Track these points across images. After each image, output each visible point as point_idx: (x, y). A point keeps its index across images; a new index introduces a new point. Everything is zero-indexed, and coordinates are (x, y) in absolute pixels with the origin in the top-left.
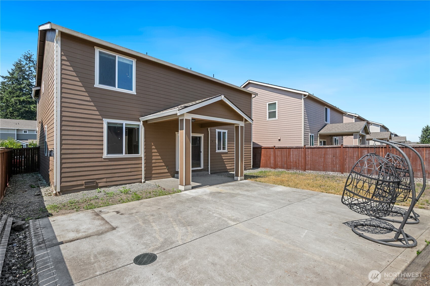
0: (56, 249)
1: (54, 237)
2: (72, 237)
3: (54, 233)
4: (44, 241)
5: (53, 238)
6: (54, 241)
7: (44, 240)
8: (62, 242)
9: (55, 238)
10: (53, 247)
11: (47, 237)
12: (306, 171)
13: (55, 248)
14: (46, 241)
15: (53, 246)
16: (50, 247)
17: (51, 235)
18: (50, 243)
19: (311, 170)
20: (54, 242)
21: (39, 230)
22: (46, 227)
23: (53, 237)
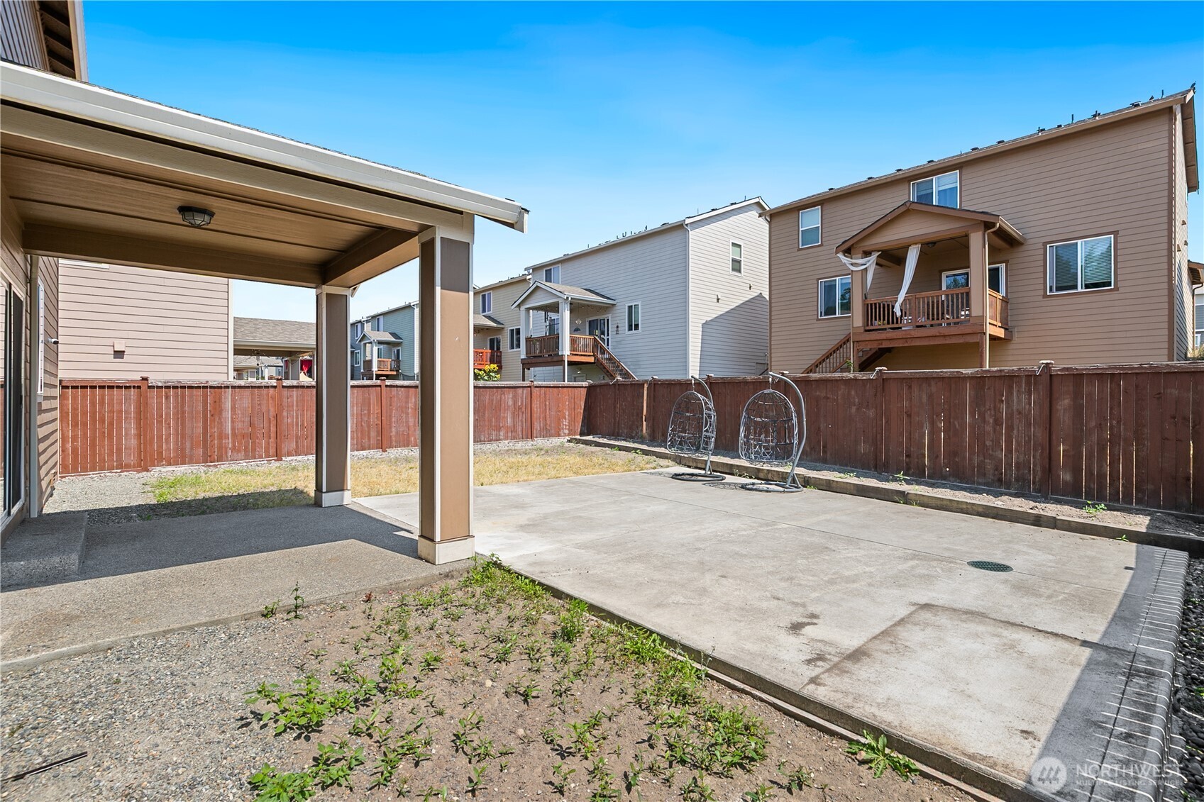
0: (1112, 640)
1: (1092, 667)
2: (1044, 641)
3: (1079, 680)
4: (1131, 674)
5: (1096, 667)
6: (1101, 659)
7: (1130, 676)
8: (1082, 645)
9: (1090, 665)
10: (1116, 646)
11: (1111, 678)
12: (284, 458)
13: (1111, 643)
14: (1124, 672)
15: (1115, 648)
16: (1124, 651)
17: (1097, 678)
18: (1116, 661)
19: (297, 454)
20: (1102, 656)
21: (1125, 724)
22: (1088, 720)
23: (1092, 670)
